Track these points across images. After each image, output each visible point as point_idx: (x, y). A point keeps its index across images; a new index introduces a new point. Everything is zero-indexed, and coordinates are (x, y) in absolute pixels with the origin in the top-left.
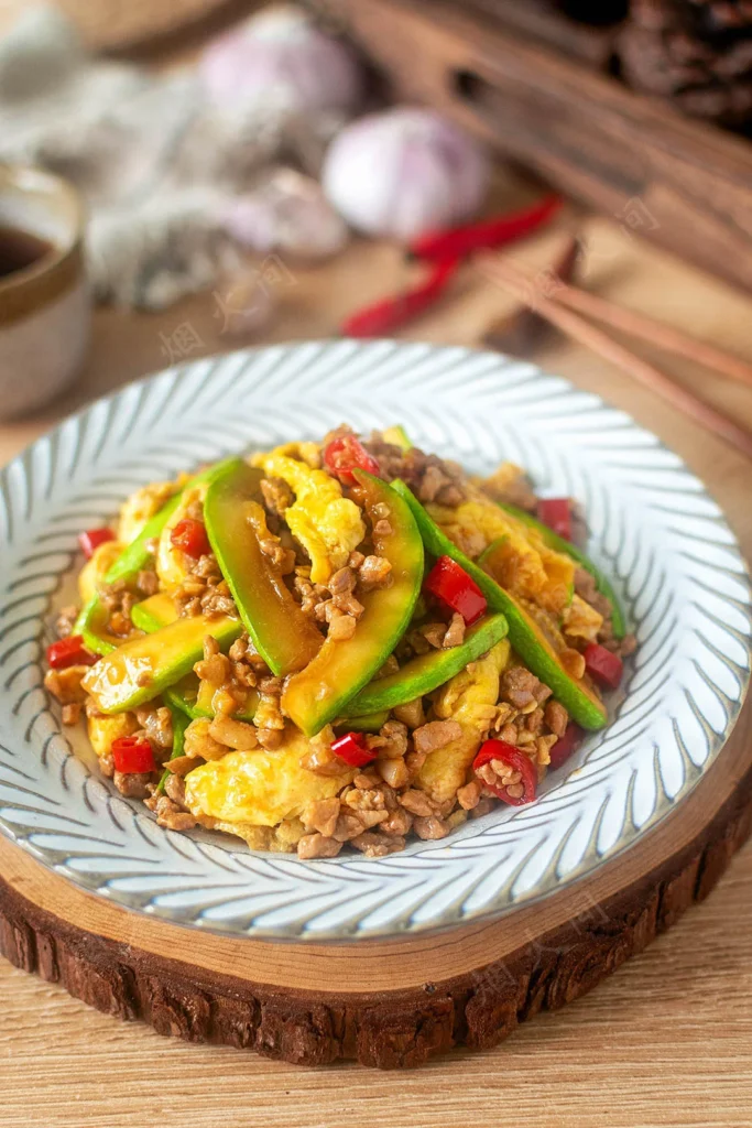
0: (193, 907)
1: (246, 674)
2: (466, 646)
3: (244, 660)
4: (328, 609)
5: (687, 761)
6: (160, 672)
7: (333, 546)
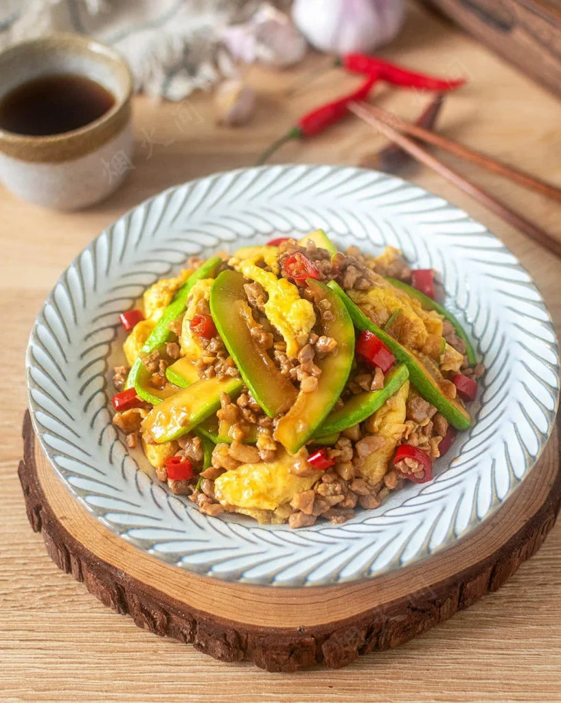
0: (237, 571)
1: (249, 416)
2: (386, 388)
3: (247, 407)
4: (298, 372)
5: (526, 453)
6: (194, 417)
7: (298, 331)
